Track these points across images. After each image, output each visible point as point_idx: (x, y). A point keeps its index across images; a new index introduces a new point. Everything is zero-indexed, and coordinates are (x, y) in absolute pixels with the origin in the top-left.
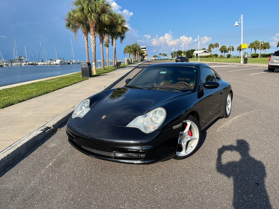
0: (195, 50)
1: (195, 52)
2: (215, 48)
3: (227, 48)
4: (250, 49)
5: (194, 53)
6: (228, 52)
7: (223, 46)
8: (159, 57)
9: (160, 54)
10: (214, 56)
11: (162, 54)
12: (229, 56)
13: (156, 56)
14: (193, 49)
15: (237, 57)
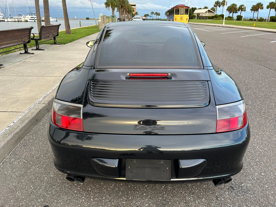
0: (195, 9)
1: (196, 12)
2: (221, 6)
3: (238, 7)
4: (269, 9)
5: (194, 12)
6: (237, 12)
7: (233, 4)
8: (151, 16)
9: (153, 13)
10: (221, 17)
11: (155, 13)
12: (239, 18)
13: (148, 15)
14: (194, 7)
15: (250, 19)
